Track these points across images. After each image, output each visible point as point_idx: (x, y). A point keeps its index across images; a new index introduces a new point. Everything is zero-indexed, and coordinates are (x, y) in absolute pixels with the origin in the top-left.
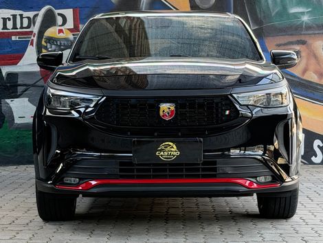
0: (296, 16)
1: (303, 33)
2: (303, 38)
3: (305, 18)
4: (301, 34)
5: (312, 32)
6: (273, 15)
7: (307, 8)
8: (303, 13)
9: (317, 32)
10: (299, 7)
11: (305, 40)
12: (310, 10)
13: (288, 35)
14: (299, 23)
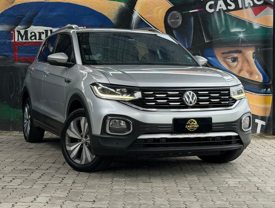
0: (235, 34)
1: (240, 45)
2: (240, 49)
3: (241, 36)
4: (238, 46)
5: (245, 45)
6: (220, 33)
7: (243, 29)
8: (240, 32)
9: (249, 45)
10: (237, 28)
11: (241, 50)
12: (244, 30)
13: (230, 46)
14: (237, 39)
